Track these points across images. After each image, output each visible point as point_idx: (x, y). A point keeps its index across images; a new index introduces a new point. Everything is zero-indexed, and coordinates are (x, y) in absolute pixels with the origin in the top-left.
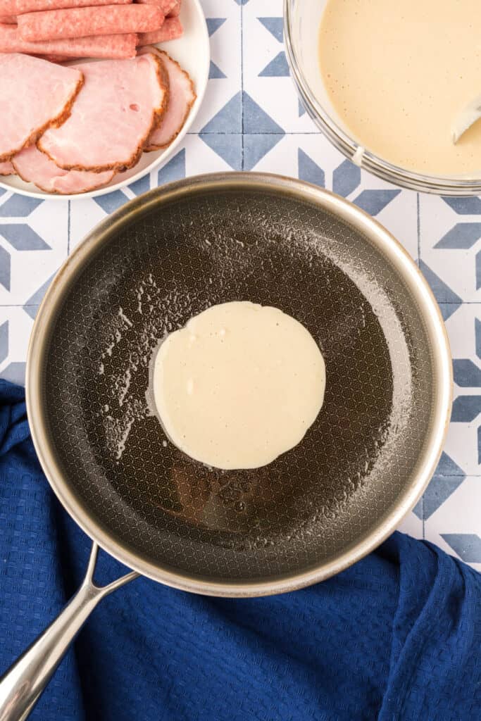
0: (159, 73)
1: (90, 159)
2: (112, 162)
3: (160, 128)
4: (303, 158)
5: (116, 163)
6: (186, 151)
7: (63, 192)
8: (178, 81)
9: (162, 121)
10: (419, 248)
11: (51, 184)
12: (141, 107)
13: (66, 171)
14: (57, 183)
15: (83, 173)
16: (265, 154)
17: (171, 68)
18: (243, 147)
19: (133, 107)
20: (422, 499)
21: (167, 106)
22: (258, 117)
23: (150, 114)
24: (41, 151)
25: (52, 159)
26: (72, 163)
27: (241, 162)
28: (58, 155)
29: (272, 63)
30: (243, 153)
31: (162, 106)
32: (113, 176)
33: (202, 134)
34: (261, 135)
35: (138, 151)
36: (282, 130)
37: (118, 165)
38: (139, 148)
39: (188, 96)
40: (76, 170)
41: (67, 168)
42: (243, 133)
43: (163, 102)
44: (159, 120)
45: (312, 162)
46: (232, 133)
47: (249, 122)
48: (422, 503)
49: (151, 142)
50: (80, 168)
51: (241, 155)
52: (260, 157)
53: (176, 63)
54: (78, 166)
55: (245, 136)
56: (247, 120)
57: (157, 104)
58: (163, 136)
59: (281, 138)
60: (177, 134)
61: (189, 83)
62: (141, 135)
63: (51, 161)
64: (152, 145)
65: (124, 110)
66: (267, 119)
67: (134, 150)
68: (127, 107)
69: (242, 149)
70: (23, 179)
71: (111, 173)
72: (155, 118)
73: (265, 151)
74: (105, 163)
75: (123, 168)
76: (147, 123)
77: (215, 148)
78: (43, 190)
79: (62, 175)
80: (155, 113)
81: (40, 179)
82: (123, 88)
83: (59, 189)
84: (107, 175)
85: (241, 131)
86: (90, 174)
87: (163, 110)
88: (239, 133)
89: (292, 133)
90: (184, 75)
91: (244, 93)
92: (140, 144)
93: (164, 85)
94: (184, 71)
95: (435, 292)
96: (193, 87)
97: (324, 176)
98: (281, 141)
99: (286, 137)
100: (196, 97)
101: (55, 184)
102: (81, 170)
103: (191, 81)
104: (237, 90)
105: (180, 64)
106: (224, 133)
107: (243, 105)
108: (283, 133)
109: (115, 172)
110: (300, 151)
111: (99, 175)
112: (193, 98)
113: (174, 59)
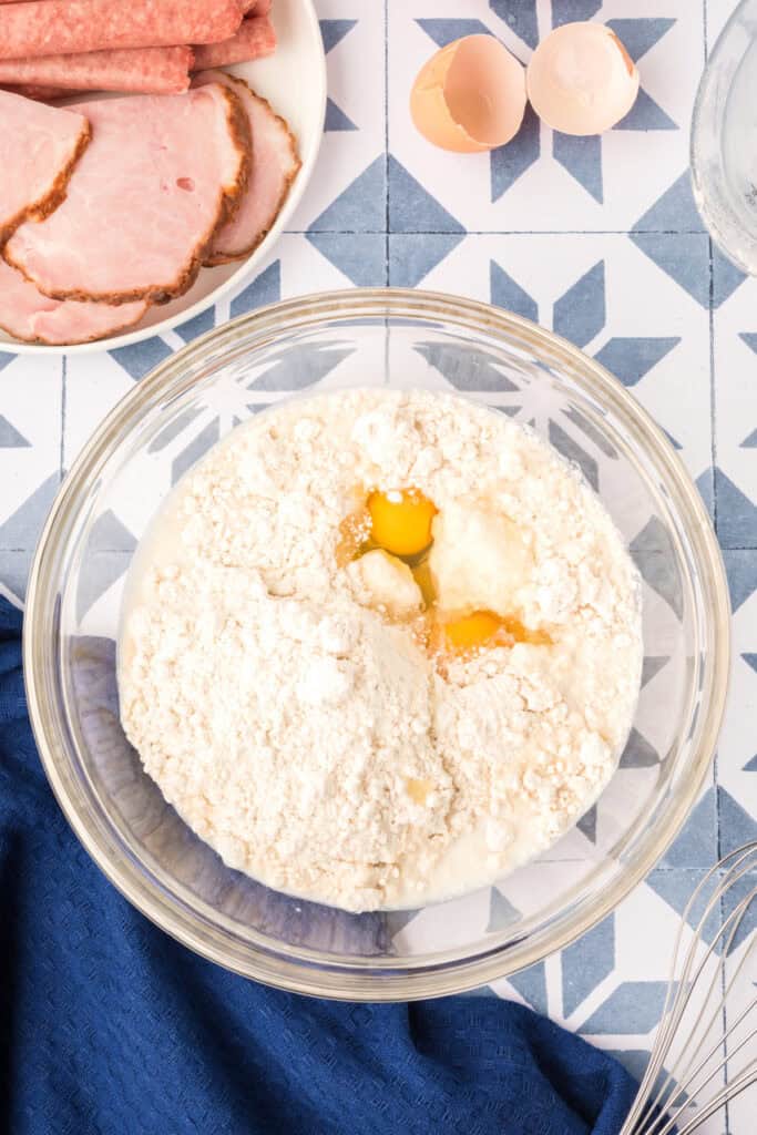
0: (231, 120)
2: (143, 285)
3: (234, 221)
4: (500, 280)
5: (151, 287)
6: (282, 264)
7: (52, 339)
8: (267, 136)
9: (238, 209)
10: (713, 447)
11: (28, 328)
12: (198, 182)
13: (58, 302)
14: (41, 324)
15: (88, 305)
17: (255, 111)
18: (388, 258)
19: (183, 183)
21: (246, 182)
22: (416, 203)
23: (215, 197)
24: (10, 264)
25: (31, 280)
26: (67, 287)
28: (43, 274)
30: (388, 268)
31: (238, 181)
32: (146, 311)
33: (311, 234)
34: (421, 236)
35: (192, 265)
36: (461, 227)
37: (153, 290)
38: (193, 259)
39: (287, 164)
40: (75, 299)
41: (58, 297)
42: (388, 232)
43: (240, 174)
44: (231, 207)
45: (516, 286)
46: (368, 232)
47: (399, 212)
49: (216, 248)
50: (83, 297)
53: (264, 101)
54: (78, 292)
55: (392, 237)
56: (396, 208)
57: (228, 177)
58: (238, 237)
59: (459, 241)
60: (265, 232)
61: (288, 139)
62: (197, 236)
63: (29, 284)
64: (219, 253)
65: (166, 189)
66: (433, 206)
67: (185, 264)
68: (172, 184)
69: (386, 262)
71: (140, 306)
72: (224, 204)
73: (430, 265)
74: (129, 286)
75: (162, 295)
76: (209, 214)
77: (336, 261)
78: (15, 336)
79: (50, 309)
80: (224, 195)
81: (9, 318)
82: (165, 148)
83: (44, 335)
84: (132, 311)
85: (385, 229)
86: (103, 308)
87: (241, 188)
88: (381, 232)
89: (479, 233)
90: (278, 124)
91: (390, 159)
92: (197, 251)
93: (242, 144)
94: (279, 118)
95: (743, 529)
96: (294, 148)
97: (536, 311)
98: (458, 249)
99: (467, 239)
100: (300, 164)
101: (36, 326)
102: (83, 299)
103: (291, 135)
104: (377, 151)
105: (270, 103)
106: (352, 232)
107: (389, 180)
108: (462, 232)
109: (148, 304)
110: (494, 266)
111: (118, 308)
112: (296, 166)
113: (260, 95)
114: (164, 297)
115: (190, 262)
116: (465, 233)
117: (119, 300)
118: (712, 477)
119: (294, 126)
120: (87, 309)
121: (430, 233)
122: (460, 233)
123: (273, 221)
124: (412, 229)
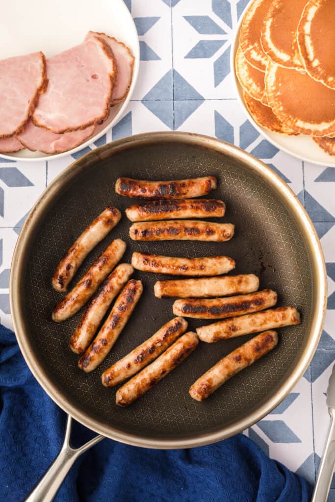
0: (104, 49)
1: (76, 122)
2: (91, 119)
3: (117, 86)
4: (218, 118)
5: (95, 119)
6: (132, 112)
7: (62, 150)
8: (118, 51)
9: (117, 81)
10: (304, 182)
11: (52, 147)
12: (100, 76)
13: (61, 135)
14: (56, 146)
15: (73, 133)
16: (190, 115)
17: (110, 43)
18: (174, 110)
19: (94, 77)
20: (310, 367)
21: (117, 69)
22: (184, 88)
23: (108, 78)
24: (38, 126)
25: (49, 129)
26: (64, 128)
27: (173, 120)
28: (53, 125)
29: (194, 48)
30: (174, 114)
31: (114, 70)
32: (95, 128)
33: (145, 101)
34: (187, 101)
35: (107, 106)
36: (202, 97)
37: (96, 120)
38: (107, 104)
39: (129, 59)
40: (68, 132)
41: (62, 133)
42: (174, 100)
43: (114, 67)
44: (114, 80)
45: (225, 120)
46: (166, 100)
47: (178, 92)
48: (310, 370)
49: (114, 98)
50: (70, 130)
51: (172, 115)
52: (186, 117)
53: (113, 38)
54: (69, 128)
55: (175, 102)
56: (177, 90)
57: (110, 70)
58: (120, 93)
59: (202, 103)
60: (129, 87)
61: (127, 50)
62: (106, 95)
63: (48, 131)
64: (115, 100)
65: (88, 81)
66: (191, 89)
67: (105, 106)
68: (90, 78)
69: (173, 112)
70: (31, 150)
71: (93, 127)
72: (111, 80)
73: (190, 112)
74: (87, 121)
75: (100, 121)
76: (108, 85)
77: (154, 111)
78: (47, 153)
79: (59, 138)
80: (111, 77)
81: (43, 147)
82: (83, 66)
83: (59, 149)
84: (90, 130)
85: (172, 98)
86: (79, 132)
87: (115, 72)
88: (171, 100)
89: (210, 100)
90: (121, 45)
91: (174, 71)
92: (108, 101)
93: (111, 56)
94: (121, 43)
95: (316, 214)
96: (130, 52)
97: (233, 130)
98: (202, 105)
99: (205, 102)
101: (55, 147)
102: (71, 131)
103: (127, 48)
104: (169, 68)
105: (116, 38)
106: (160, 100)
107: (174, 79)
108: (203, 99)
109: (95, 126)
110: (216, 112)
111: (85, 130)
112: (132, 59)
113: (111, 36)
114: (101, 122)
115: (106, 105)
117: (85, 127)
118: (303, 194)
119: (127, 45)
120: (73, 135)
121: (190, 100)
122: (202, 100)
123: (131, 82)
124: (183, 98)
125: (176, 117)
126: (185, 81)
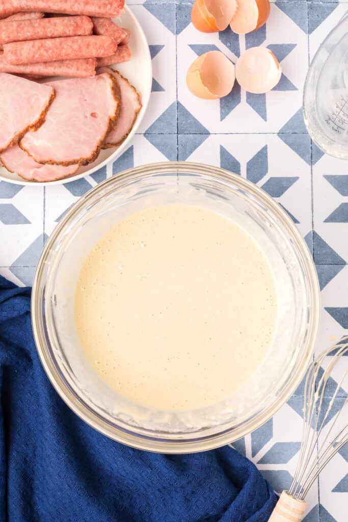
0: (113, 88)
1: (60, 156)
2: (77, 158)
4: (224, 153)
5: (81, 159)
6: (134, 147)
7: (40, 180)
8: (128, 94)
9: (116, 125)
10: (313, 222)
11: (30, 175)
12: (99, 115)
14: (35, 174)
15: (55, 166)
16: (194, 150)
17: (122, 84)
18: (178, 144)
19: (93, 115)
21: (119, 114)
22: (189, 121)
23: (107, 120)
24: (22, 149)
25: (31, 155)
26: (46, 159)
27: (176, 155)
28: (36, 154)
30: (178, 148)
31: (116, 114)
32: (78, 168)
33: (146, 134)
34: (191, 135)
36: (208, 131)
37: (82, 160)
38: (98, 146)
39: (136, 106)
40: (49, 164)
41: (42, 163)
42: (178, 134)
43: (117, 111)
44: (113, 125)
45: (231, 156)
46: (170, 134)
47: (182, 126)
49: (107, 141)
50: (52, 163)
51: (176, 150)
52: (191, 152)
53: (126, 80)
54: (51, 161)
55: (179, 135)
56: (181, 124)
57: (112, 112)
58: (116, 137)
59: (207, 137)
60: (127, 135)
61: (136, 96)
62: (99, 137)
63: (30, 157)
64: (108, 143)
65: (86, 117)
66: (196, 123)
67: (94, 148)
68: (88, 115)
69: (177, 146)
70: (9, 171)
71: (76, 166)
72: (110, 124)
73: (195, 147)
74: (71, 159)
75: (85, 162)
76: (104, 128)
77: (156, 145)
78: (24, 179)
79: (39, 167)
80: (110, 120)
81: (22, 171)
82: (86, 100)
83: (37, 178)
84: (73, 168)
85: (176, 132)
86: (61, 167)
87: (117, 117)
88: (175, 134)
89: (215, 134)
90: (132, 89)
91: (178, 103)
92: (99, 143)
93: (117, 98)
94: (132, 87)
95: (325, 256)
96: (139, 98)
97: (240, 166)
98: (207, 140)
99: (210, 137)
100: (141, 106)
102: (53, 164)
103: (138, 94)
104: (173, 100)
105: (129, 81)
106: (163, 134)
107: (178, 112)
108: (208, 133)
109: (79, 165)
110: (221, 147)
111: (67, 167)
112: (140, 107)
113: (124, 77)
114: (86, 163)
115: (96, 148)
116: (210, 134)
117: (67, 164)
118: (312, 235)
119: (139, 90)
120: (54, 168)
121: (195, 134)
123: (130, 130)
124: (188, 132)
125: (180, 153)
126: (190, 114)
